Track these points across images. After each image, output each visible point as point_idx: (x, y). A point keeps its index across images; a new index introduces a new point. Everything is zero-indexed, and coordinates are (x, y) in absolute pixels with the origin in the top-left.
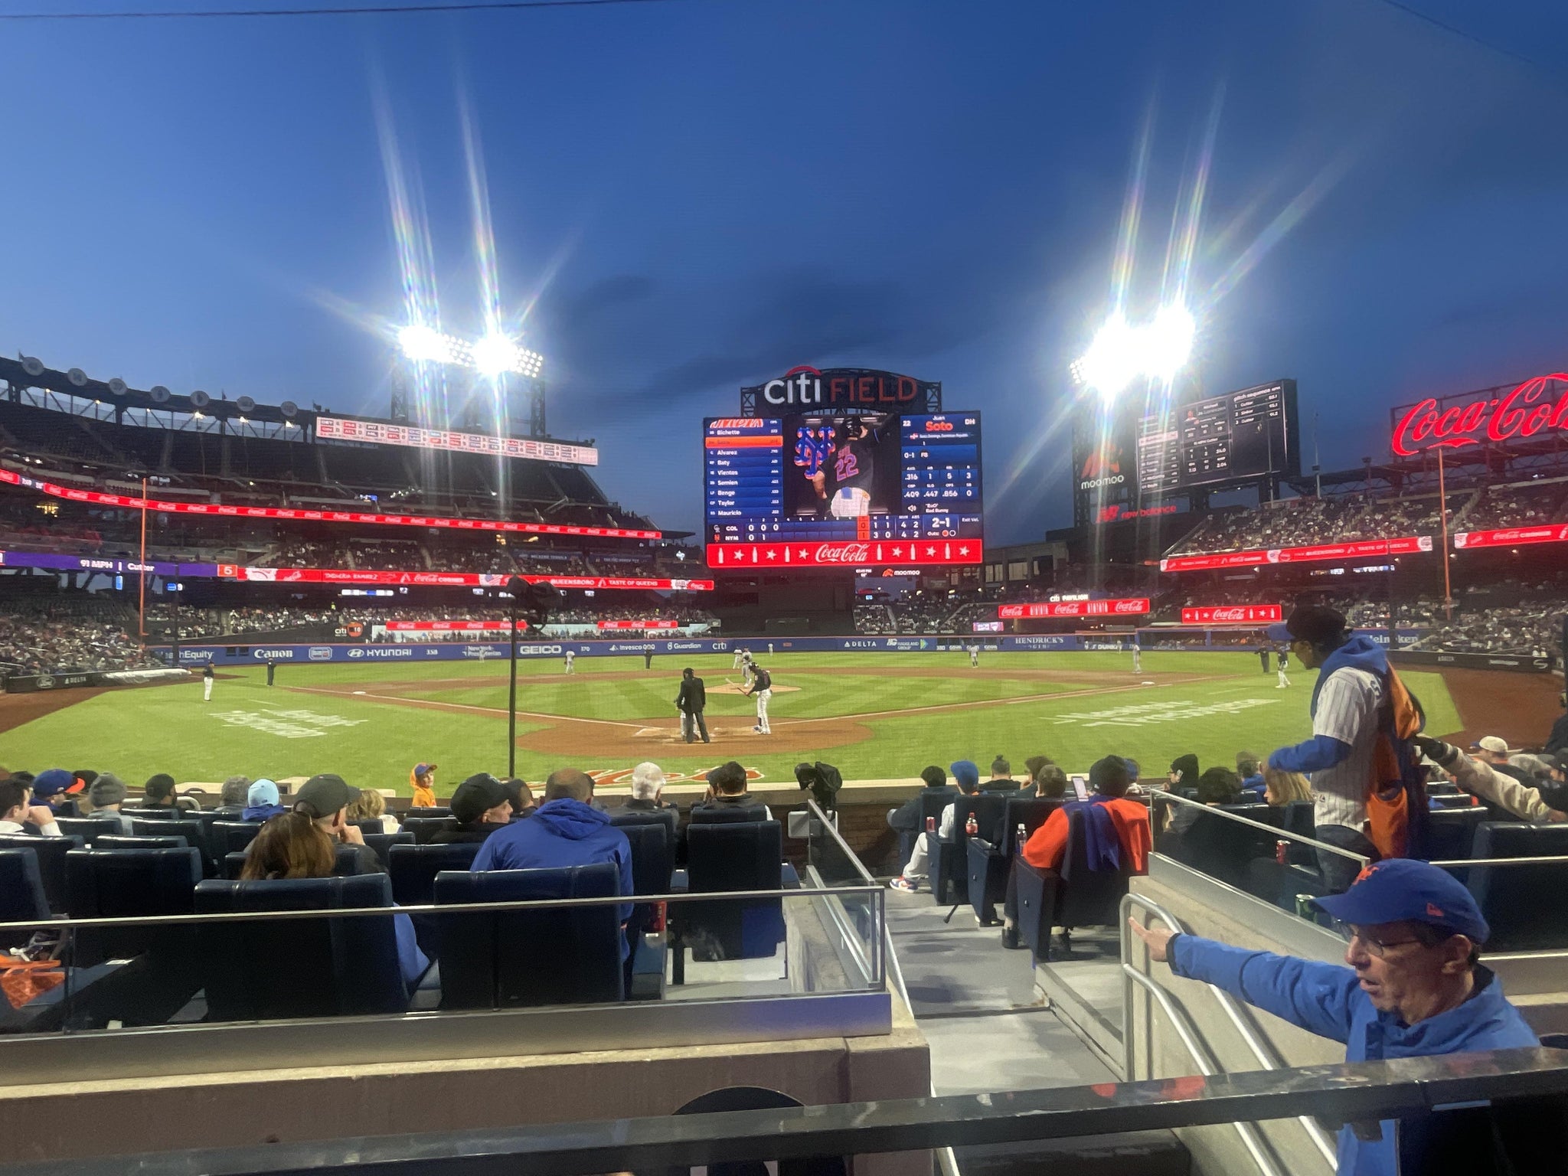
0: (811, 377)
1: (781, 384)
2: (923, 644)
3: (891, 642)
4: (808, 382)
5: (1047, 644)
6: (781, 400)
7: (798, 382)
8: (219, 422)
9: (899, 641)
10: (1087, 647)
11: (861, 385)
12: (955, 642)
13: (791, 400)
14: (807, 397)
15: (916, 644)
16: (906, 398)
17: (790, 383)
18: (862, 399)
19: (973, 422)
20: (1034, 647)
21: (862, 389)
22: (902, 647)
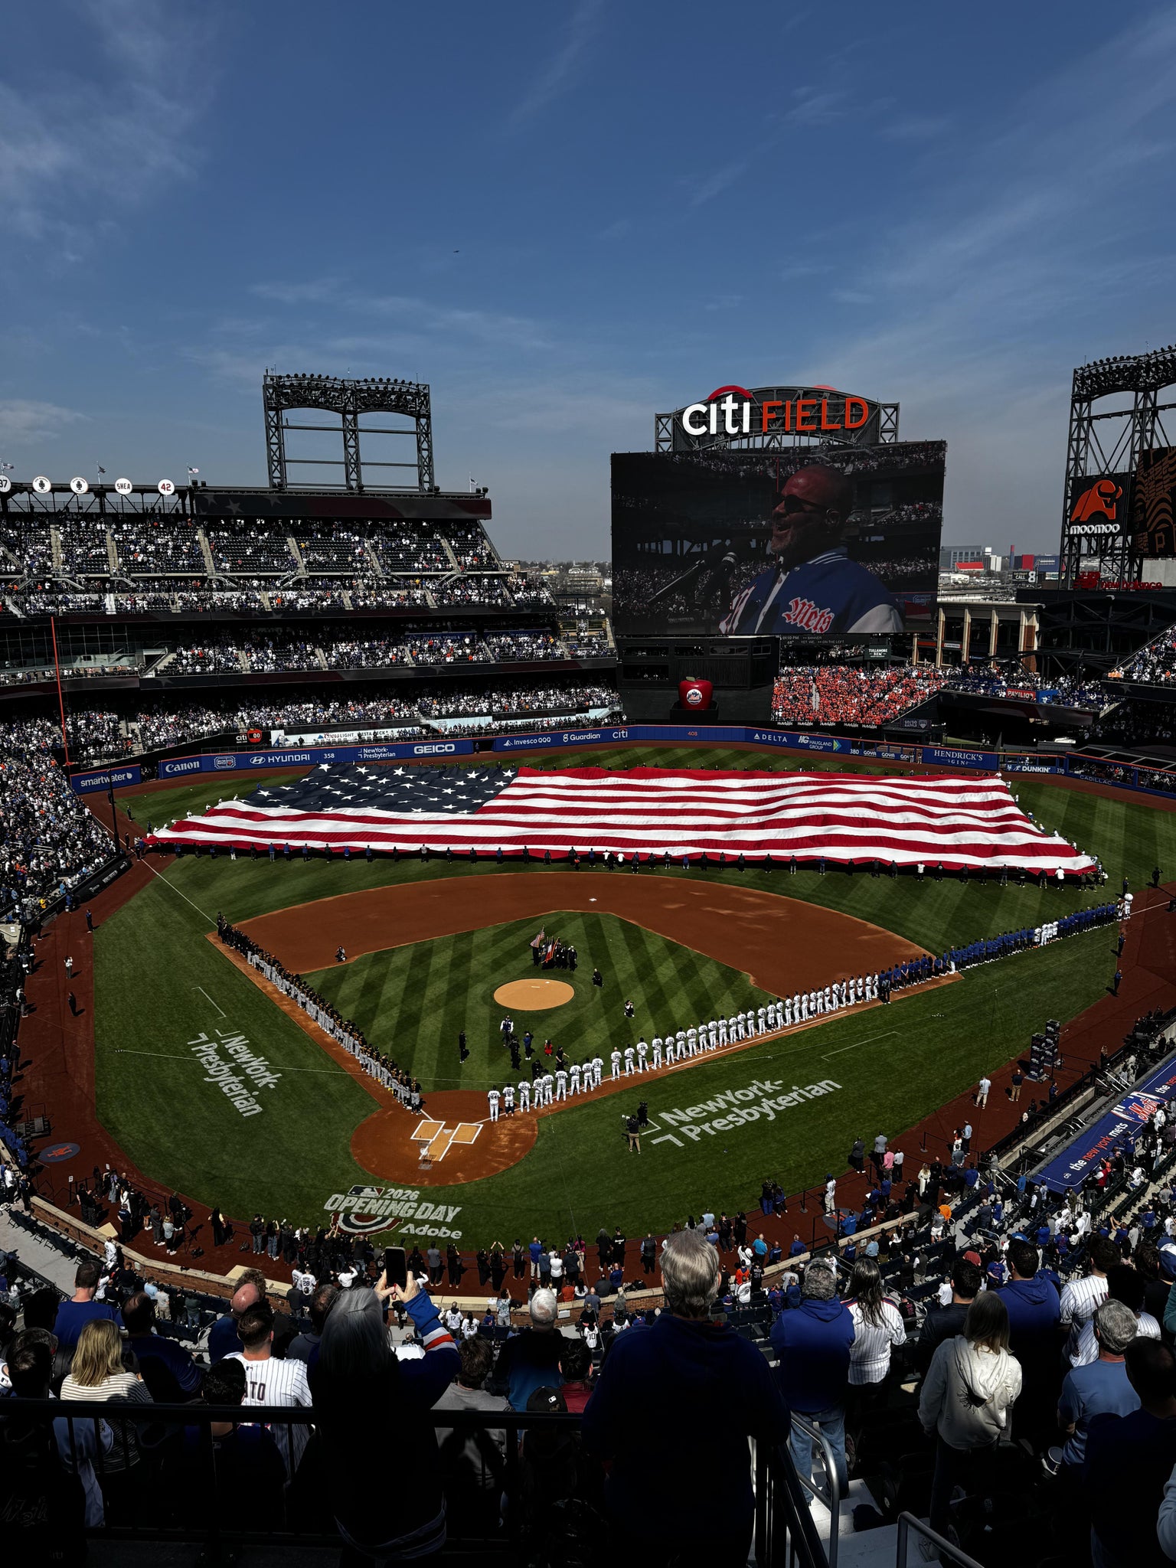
0: (740, 396)
1: (703, 409)
2: (836, 745)
3: (802, 740)
4: (736, 406)
5: (966, 760)
6: (703, 429)
7: (723, 406)
8: (97, 500)
9: (812, 738)
11: (799, 407)
12: (869, 747)
13: (713, 430)
14: (734, 425)
15: (829, 744)
16: (854, 425)
17: (713, 407)
18: (800, 427)
20: (953, 762)
21: (800, 414)
22: (814, 747)
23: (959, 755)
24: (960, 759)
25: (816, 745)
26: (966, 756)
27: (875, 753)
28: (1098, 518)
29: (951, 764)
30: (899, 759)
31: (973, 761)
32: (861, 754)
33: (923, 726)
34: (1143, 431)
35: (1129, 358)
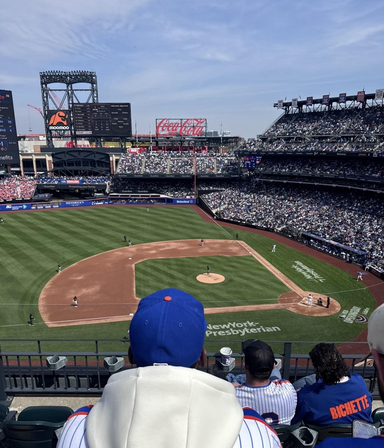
2: (25, 207)
3: (8, 207)
5: (78, 204)
9: (13, 206)
10: (92, 204)
15: (21, 207)
19: (8, 96)
20: (73, 205)
22: (14, 209)
23: (75, 203)
24: (76, 204)
25: (14, 208)
26: (78, 203)
27: (42, 207)
28: (60, 124)
29: (73, 206)
30: (53, 208)
31: (81, 204)
32: (37, 208)
33: (47, 196)
34: (70, 97)
35: (62, 72)
